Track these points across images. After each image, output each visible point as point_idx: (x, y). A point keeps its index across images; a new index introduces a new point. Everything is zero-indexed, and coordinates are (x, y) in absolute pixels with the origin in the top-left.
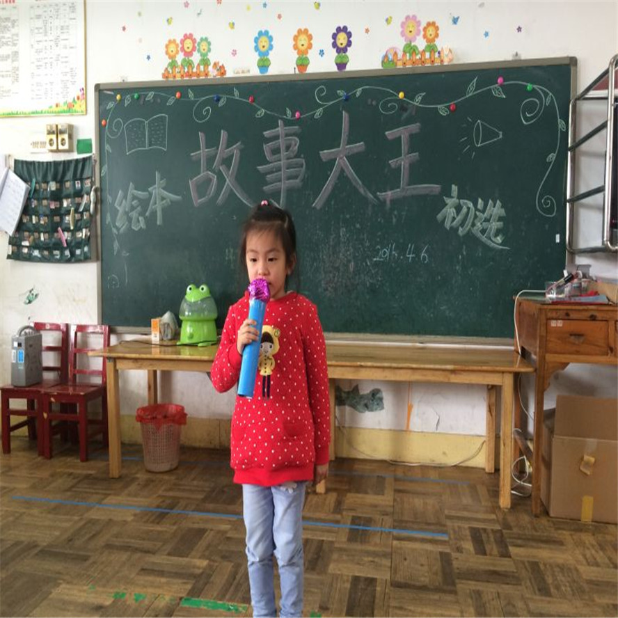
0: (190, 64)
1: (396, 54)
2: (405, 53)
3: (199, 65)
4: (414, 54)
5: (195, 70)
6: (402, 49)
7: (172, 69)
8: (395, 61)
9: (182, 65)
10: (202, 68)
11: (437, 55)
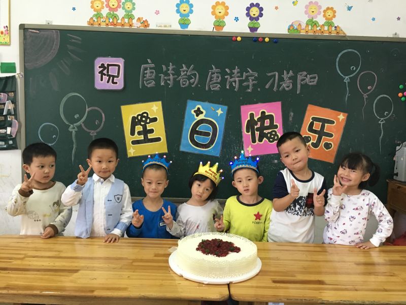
0: (115, 17)
1: (300, 25)
2: (307, 25)
3: (123, 18)
4: (315, 26)
5: (119, 21)
6: (305, 23)
7: (97, 19)
8: (299, 29)
9: (107, 17)
10: (126, 20)
11: (333, 28)
